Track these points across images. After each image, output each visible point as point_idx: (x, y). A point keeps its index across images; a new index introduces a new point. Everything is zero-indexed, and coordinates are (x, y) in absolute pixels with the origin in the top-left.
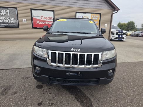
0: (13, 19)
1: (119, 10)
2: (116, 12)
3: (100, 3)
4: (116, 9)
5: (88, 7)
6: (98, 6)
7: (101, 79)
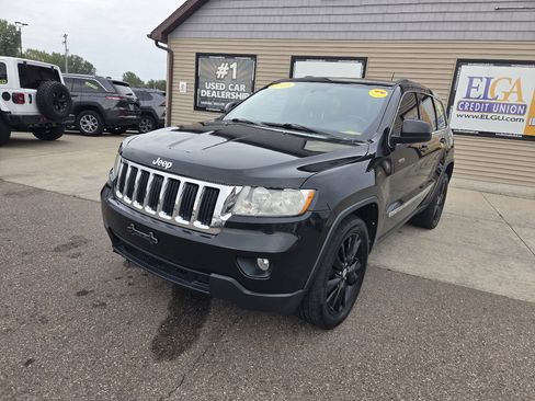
0: (243, 87)
7: (213, 275)
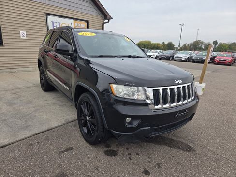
1: (112, 19)
2: (108, 21)
3: (86, 4)
4: (108, 17)
5: (68, 7)
6: (84, 7)
